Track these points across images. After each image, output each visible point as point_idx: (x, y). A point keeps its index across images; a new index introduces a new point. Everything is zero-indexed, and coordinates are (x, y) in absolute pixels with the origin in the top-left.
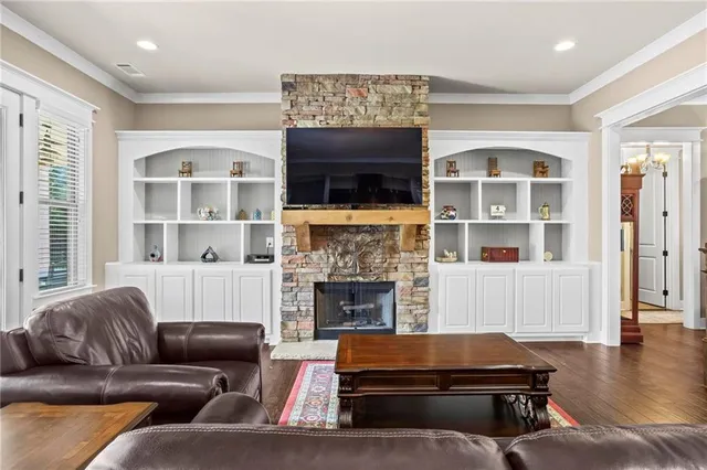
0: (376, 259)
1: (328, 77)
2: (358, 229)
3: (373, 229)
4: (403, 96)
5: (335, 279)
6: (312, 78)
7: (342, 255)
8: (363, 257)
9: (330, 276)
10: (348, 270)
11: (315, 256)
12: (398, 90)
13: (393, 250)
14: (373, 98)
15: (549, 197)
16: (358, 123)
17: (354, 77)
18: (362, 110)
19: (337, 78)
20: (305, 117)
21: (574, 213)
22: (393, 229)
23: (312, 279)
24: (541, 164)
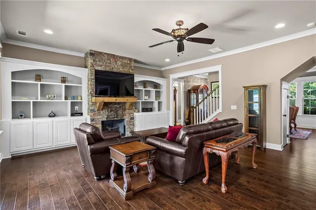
0: (120, 112)
1: (105, 53)
2: (115, 103)
3: (119, 103)
4: (128, 63)
5: (108, 119)
6: (101, 53)
7: (111, 111)
8: (116, 112)
9: (107, 118)
10: (113, 116)
11: (102, 112)
12: (126, 62)
13: (125, 109)
14: (119, 63)
15: (158, 94)
16: (115, 70)
17: (114, 55)
18: (116, 66)
19: (108, 54)
20: (98, 66)
21: (163, 98)
22: (125, 103)
23: (101, 120)
24: (156, 86)
